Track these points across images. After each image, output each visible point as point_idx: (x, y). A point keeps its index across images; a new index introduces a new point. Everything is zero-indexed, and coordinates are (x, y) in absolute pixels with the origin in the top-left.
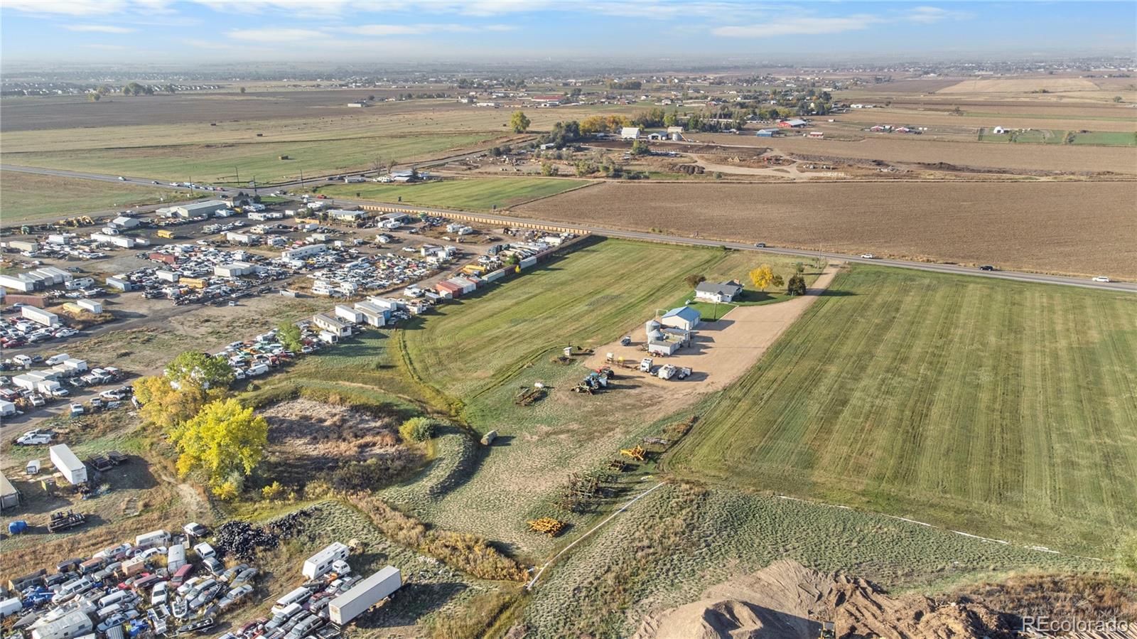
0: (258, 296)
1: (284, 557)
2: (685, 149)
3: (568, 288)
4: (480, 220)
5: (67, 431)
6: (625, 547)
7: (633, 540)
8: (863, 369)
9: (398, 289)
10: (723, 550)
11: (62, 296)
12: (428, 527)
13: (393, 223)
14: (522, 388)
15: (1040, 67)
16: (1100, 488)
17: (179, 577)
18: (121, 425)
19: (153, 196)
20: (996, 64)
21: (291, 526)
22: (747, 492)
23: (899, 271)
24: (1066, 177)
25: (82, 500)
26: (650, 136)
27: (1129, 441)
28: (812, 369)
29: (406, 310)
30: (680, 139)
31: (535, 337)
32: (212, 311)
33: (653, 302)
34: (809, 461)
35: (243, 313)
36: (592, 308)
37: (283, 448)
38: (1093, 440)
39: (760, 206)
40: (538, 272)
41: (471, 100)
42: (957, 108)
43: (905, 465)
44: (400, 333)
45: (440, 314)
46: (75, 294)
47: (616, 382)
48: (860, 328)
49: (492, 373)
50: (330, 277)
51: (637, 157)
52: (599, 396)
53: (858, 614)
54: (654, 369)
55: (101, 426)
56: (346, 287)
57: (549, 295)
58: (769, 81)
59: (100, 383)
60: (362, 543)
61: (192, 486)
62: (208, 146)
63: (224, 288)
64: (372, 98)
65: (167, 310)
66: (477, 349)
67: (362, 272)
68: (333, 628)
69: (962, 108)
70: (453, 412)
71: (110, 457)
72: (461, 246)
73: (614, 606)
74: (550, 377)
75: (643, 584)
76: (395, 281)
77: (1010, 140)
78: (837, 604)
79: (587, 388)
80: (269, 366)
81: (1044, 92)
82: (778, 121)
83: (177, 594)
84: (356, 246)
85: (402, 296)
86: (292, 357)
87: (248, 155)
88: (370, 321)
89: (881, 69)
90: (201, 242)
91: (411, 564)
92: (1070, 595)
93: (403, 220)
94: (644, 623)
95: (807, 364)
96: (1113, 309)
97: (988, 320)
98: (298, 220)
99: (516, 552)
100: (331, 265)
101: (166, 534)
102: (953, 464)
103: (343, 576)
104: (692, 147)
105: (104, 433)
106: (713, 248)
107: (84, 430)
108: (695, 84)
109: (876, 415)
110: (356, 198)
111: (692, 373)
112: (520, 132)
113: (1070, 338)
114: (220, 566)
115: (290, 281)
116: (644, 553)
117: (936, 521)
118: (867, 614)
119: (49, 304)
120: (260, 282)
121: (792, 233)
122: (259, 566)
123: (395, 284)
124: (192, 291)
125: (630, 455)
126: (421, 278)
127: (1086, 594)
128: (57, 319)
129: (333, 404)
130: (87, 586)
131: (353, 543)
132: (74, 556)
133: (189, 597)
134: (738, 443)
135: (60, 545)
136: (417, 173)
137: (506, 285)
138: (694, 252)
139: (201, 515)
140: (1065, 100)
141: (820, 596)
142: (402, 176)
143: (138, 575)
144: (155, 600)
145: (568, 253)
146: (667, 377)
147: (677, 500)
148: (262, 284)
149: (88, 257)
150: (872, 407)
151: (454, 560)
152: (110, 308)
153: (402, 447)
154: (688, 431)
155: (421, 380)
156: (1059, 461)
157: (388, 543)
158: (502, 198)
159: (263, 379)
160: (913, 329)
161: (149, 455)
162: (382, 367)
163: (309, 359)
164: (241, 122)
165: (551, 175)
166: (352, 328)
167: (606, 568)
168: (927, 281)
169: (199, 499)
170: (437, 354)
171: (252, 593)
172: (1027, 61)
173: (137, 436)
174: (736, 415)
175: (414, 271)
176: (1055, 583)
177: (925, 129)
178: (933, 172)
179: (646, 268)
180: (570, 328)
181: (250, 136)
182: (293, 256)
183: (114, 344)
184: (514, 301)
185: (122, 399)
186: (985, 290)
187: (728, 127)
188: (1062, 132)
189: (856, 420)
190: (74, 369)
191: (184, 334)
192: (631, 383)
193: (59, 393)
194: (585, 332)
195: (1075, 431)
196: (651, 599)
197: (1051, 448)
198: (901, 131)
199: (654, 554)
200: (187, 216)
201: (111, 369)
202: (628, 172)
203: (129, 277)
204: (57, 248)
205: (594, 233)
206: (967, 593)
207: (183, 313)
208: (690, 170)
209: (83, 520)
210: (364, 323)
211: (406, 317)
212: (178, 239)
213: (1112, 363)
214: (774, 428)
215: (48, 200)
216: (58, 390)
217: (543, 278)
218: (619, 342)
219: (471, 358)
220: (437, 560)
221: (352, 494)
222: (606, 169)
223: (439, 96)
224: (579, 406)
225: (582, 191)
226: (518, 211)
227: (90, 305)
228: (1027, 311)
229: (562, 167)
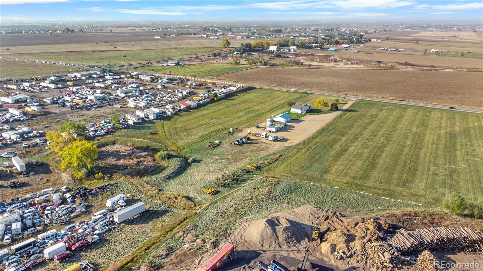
0: (105, 107)
1: (100, 200)
2: (296, 55)
3: (236, 107)
4: (203, 80)
5: (21, 153)
6: (241, 199)
7: (245, 197)
8: (357, 139)
9: (164, 105)
10: (282, 201)
11: (26, 105)
12: (160, 190)
13: (166, 80)
14: (210, 143)
15: (455, 28)
16: (445, 183)
17: (57, 205)
18: (42, 151)
19: (68, 70)
20: (436, 26)
21: (104, 189)
22: (297, 181)
23: (380, 103)
24: (458, 69)
25: (23, 178)
26: (282, 50)
27: (462, 166)
28: (335, 139)
29: (166, 113)
30: (295, 51)
31: (220, 124)
32: (85, 112)
33: (272, 112)
34: (326, 171)
35: (98, 113)
36: (245, 114)
37: (106, 161)
38: (447, 166)
39: (325, 78)
40: (225, 100)
41: (208, 36)
42: (417, 42)
43: (366, 173)
44: (162, 122)
45: (180, 115)
46: (30, 105)
47: (250, 141)
48: (358, 124)
49: (198, 137)
50: (136, 101)
51: (275, 58)
52: (242, 146)
53: (332, 224)
54: (267, 137)
55: (34, 152)
56: (142, 104)
57: (228, 109)
58: (338, 30)
59: (36, 136)
60: (132, 196)
61: (67, 174)
62: (93, 51)
63: (91, 103)
64: (165, 35)
65: (67, 111)
66: (194, 128)
67: (150, 99)
68: (115, 224)
69: (419, 42)
70: (179, 151)
71: (36, 163)
72: (193, 90)
73: (232, 219)
74: (222, 139)
75: (245, 212)
76: (163, 102)
77: (437, 55)
78: (325, 220)
79: (237, 143)
80: (105, 132)
81: (455, 37)
82: (339, 45)
83: (55, 211)
84: (149, 89)
85: (165, 108)
86: (115, 129)
87: (109, 55)
88: (150, 117)
89: (387, 26)
90: (84, 86)
91: (151, 203)
92: (420, 218)
93: (170, 79)
94: (243, 225)
95: (333, 136)
96: (467, 119)
97: (414, 122)
98: (126, 79)
99: (195, 200)
100: (137, 96)
101: (53, 190)
102: (387, 174)
103: (122, 207)
104: (300, 54)
105: (35, 154)
106: (301, 93)
107: (27, 153)
108: (305, 31)
109: (359, 156)
110: (152, 72)
111: (283, 139)
112: (226, 47)
113: (447, 129)
114: (73, 202)
115: (119, 102)
116: (248, 201)
117: (375, 193)
118: (336, 223)
119: (20, 108)
120: (107, 101)
121: (337, 88)
122: (89, 203)
123: (163, 104)
124: (78, 104)
125: (250, 167)
126: (174, 102)
127: (428, 218)
128: (22, 113)
129: (129, 146)
130: (21, 206)
131: (128, 195)
132: (17, 196)
133: (60, 212)
134: (298, 164)
135: (12, 193)
136: (179, 63)
137: (210, 105)
138: (293, 94)
139: (68, 184)
140: (463, 40)
141: (318, 218)
142: (172, 63)
143: (41, 204)
144: (46, 212)
145: (239, 93)
146: (272, 140)
147: (266, 183)
148: (107, 102)
149: (38, 91)
150: (358, 152)
151: (169, 202)
152: (44, 110)
153: (155, 162)
154: (277, 159)
155: (168, 139)
156: (431, 173)
157: (143, 196)
158: (214, 72)
159: (102, 137)
160: (382, 124)
161: (51, 162)
162: (151, 134)
163: (122, 130)
164: (109, 43)
165: (237, 64)
166: (142, 119)
167: (231, 206)
168: (391, 107)
169: (69, 178)
170: (176, 130)
171: (85, 211)
172: (450, 25)
173: (47, 156)
174: (299, 154)
175: (172, 99)
176: (415, 214)
177: (402, 49)
178: (402, 66)
179: (271, 100)
180: (234, 122)
181: (112, 48)
182: (122, 92)
183: (44, 123)
184: (213, 111)
185: (43, 142)
186: (415, 111)
187: (316, 47)
188: (459, 52)
189: (350, 157)
190: (26, 131)
191: (72, 120)
192: (257, 142)
193: (19, 139)
194: (241, 123)
195: (441, 163)
196: (248, 217)
197: (429, 168)
198: (391, 50)
199: (252, 202)
200: (80, 77)
201: (41, 131)
202: (270, 63)
203: (53, 99)
204: (26, 88)
205: (251, 86)
206: (379, 217)
207: (73, 112)
208: (297, 63)
209: (22, 184)
210: (148, 117)
211: (165, 116)
212: (75, 85)
213: (462, 138)
214: (313, 159)
215: (26, 71)
216: (19, 138)
217: (226, 102)
218: (255, 127)
219: (190, 131)
220: (162, 202)
221: (131, 178)
222: (261, 62)
223: (194, 34)
224: (233, 150)
225: (249, 70)
226: (220, 78)
227: (36, 108)
228: (431, 119)
229: (242, 61)
